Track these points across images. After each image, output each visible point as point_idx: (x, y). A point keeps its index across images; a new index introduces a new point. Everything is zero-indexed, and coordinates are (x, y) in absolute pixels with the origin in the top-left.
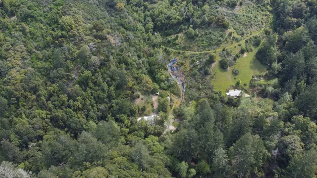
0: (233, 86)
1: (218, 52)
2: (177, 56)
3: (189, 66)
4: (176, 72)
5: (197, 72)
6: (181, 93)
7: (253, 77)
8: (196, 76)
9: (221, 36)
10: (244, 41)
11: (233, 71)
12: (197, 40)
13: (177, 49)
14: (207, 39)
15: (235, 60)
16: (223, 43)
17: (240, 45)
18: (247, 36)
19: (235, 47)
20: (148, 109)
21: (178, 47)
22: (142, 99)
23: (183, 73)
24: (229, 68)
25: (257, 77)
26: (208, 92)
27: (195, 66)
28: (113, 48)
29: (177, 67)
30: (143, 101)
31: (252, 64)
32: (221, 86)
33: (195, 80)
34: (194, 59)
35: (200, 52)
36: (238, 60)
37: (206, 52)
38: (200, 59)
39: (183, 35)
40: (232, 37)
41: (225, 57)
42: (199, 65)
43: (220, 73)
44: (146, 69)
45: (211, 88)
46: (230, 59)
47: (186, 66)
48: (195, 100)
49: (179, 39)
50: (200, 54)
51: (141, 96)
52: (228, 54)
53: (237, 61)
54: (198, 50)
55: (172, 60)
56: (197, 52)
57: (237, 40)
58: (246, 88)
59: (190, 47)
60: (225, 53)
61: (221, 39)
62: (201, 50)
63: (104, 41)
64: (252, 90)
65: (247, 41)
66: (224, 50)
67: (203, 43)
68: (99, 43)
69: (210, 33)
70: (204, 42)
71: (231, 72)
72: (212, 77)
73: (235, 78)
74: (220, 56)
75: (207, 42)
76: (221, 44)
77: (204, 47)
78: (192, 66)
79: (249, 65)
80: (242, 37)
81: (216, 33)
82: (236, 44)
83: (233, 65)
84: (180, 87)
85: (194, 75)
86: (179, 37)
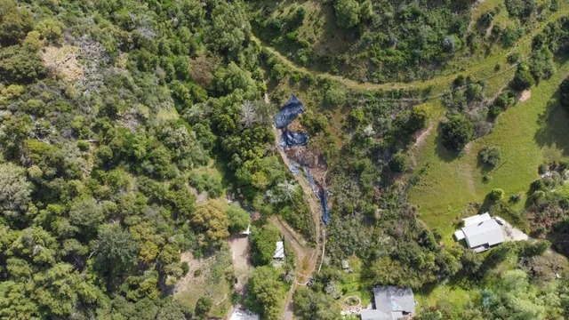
0: (476, 206)
1: (440, 88)
2: (303, 89)
3: (343, 138)
4: (299, 150)
5: (368, 162)
6: (318, 228)
7: (541, 171)
8: (364, 175)
9: (454, 29)
10: (527, 41)
11: (480, 157)
12: (367, 40)
13: (300, 64)
14: (403, 37)
15: (491, 117)
16: (457, 55)
17: (511, 60)
18: (540, 20)
19: (497, 68)
20: (217, 302)
21: (304, 58)
22: (197, 274)
23: (322, 159)
24: (468, 146)
25: (552, 168)
26: (400, 230)
27: (360, 141)
28: (76, 104)
29: (300, 133)
30: (202, 278)
31: (544, 125)
32: (439, 207)
33: (360, 185)
34: (359, 113)
35: (376, 87)
36: (502, 116)
37: (397, 87)
38: (376, 112)
39: (319, 9)
40: (489, 31)
41: (461, 109)
42: (372, 136)
43: (442, 163)
44: (206, 147)
45: (407, 217)
46: (476, 112)
47: (332, 137)
48: (358, 255)
49: (305, 21)
50: (378, 95)
51: (194, 265)
52: (470, 96)
53: (497, 121)
54: (371, 79)
55: (285, 101)
56: (369, 87)
57: (505, 39)
58: (518, 209)
59: (343, 61)
60: (461, 91)
61: (453, 39)
62: (382, 77)
63: (35, 87)
64: (532, 216)
65: (536, 43)
66: (457, 83)
67: (389, 54)
68: (16, 98)
69: (416, 14)
70: (392, 49)
71: (475, 156)
72: (414, 182)
73: (485, 179)
74: (444, 104)
75: (402, 49)
76: (451, 58)
77: (392, 70)
78: (349, 137)
79: (533, 128)
80: (523, 22)
81: (435, 16)
82: (500, 55)
83: (483, 134)
84: (314, 206)
85: (356, 172)
86: (306, 16)
